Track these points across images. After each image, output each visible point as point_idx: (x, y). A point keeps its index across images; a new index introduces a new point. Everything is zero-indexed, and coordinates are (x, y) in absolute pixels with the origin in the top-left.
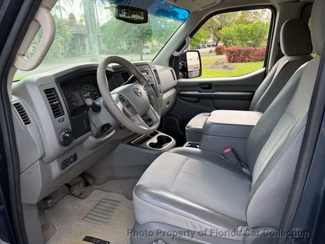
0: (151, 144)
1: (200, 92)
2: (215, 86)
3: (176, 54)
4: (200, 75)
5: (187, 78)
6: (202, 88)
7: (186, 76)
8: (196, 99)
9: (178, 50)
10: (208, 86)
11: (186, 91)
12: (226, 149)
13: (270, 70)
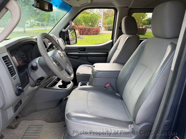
0: (59, 86)
1: (79, 53)
2: (87, 49)
3: (64, 30)
4: (76, 43)
5: (70, 44)
6: (80, 50)
7: (69, 43)
8: (77, 57)
9: (65, 28)
10: (83, 49)
11: (71, 52)
12: (107, 84)
13: (116, 41)
